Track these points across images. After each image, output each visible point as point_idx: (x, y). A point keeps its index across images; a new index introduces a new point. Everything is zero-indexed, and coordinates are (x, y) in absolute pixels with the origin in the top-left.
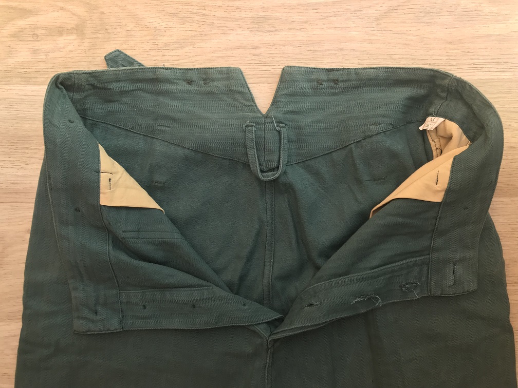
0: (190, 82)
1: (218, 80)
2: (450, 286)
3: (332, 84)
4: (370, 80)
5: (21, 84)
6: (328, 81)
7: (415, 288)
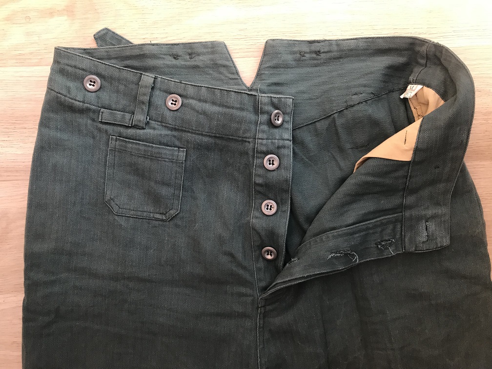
0: (176, 57)
1: (204, 54)
2: (423, 242)
3: (314, 55)
4: (351, 50)
6: (311, 52)
7: (390, 245)
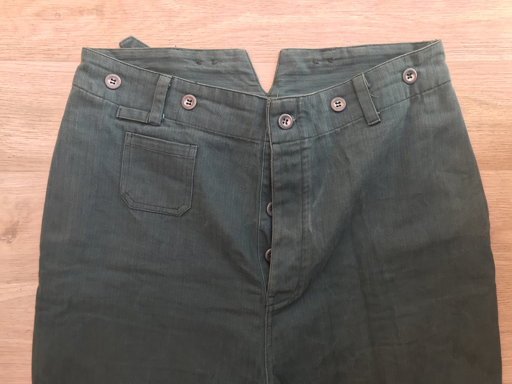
0: (199, 62)
1: (225, 60)
3: (327, 63)
4: (362, 56)
5: (44, 61)
6: (323, 60)
